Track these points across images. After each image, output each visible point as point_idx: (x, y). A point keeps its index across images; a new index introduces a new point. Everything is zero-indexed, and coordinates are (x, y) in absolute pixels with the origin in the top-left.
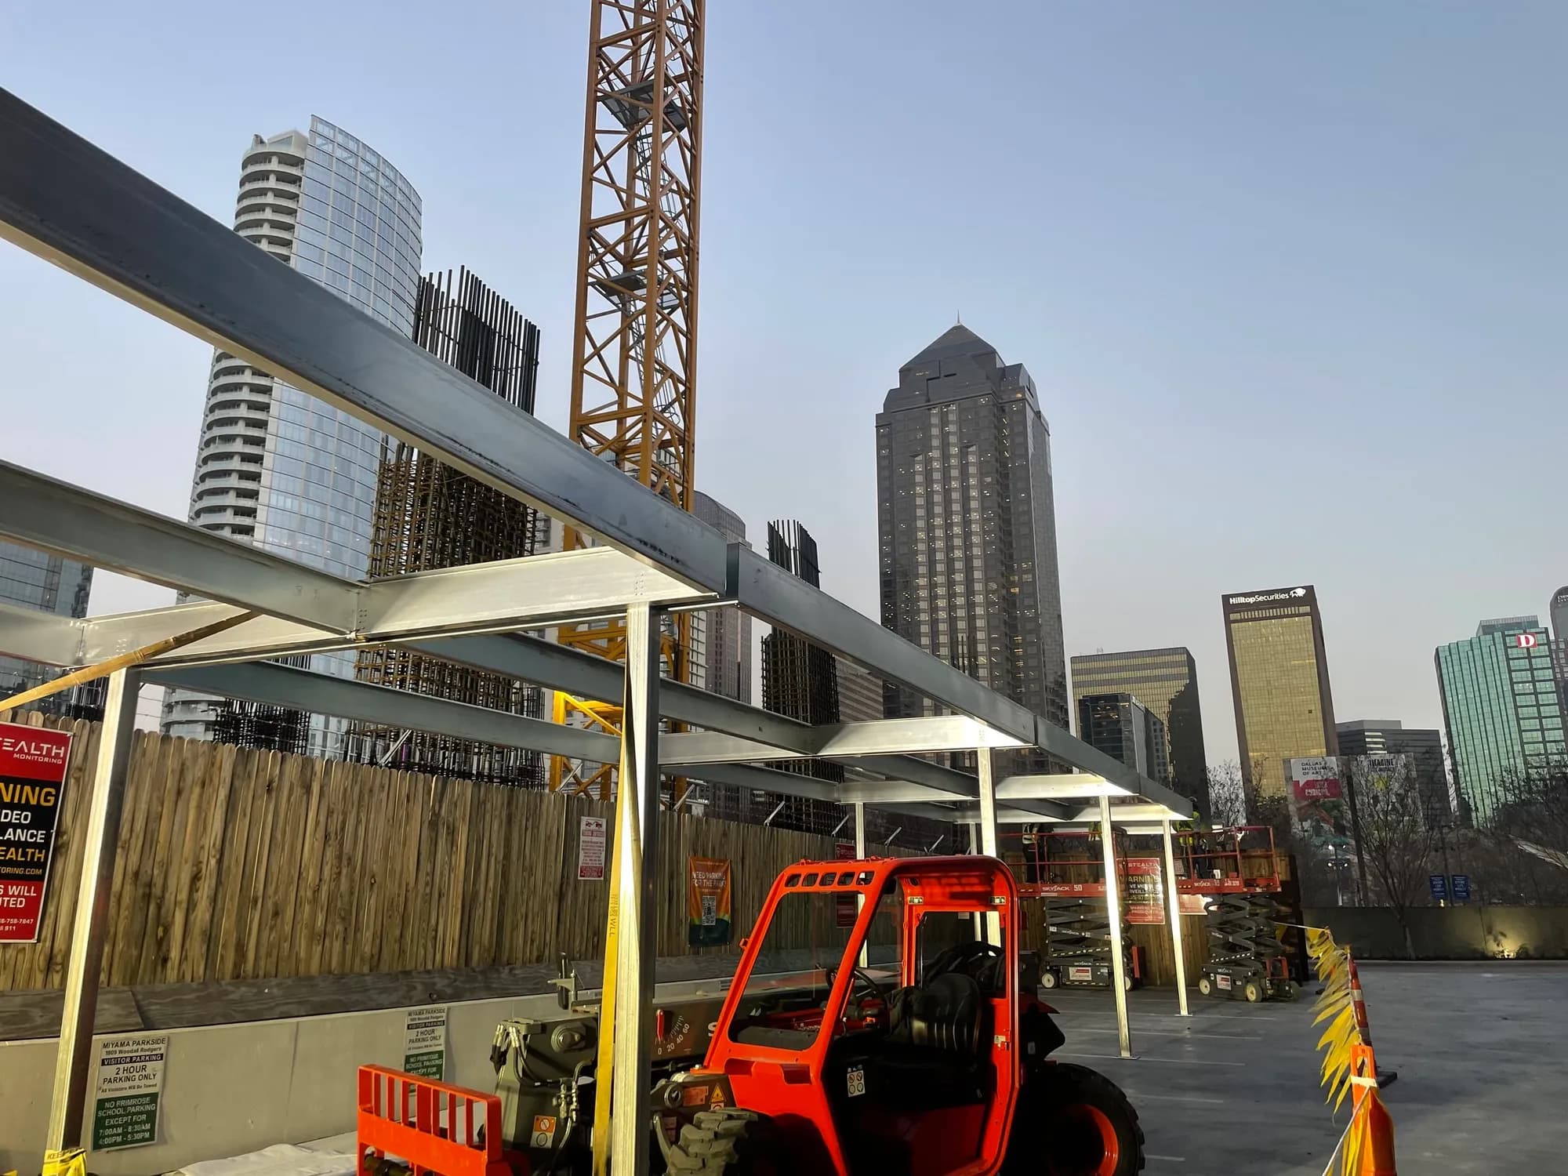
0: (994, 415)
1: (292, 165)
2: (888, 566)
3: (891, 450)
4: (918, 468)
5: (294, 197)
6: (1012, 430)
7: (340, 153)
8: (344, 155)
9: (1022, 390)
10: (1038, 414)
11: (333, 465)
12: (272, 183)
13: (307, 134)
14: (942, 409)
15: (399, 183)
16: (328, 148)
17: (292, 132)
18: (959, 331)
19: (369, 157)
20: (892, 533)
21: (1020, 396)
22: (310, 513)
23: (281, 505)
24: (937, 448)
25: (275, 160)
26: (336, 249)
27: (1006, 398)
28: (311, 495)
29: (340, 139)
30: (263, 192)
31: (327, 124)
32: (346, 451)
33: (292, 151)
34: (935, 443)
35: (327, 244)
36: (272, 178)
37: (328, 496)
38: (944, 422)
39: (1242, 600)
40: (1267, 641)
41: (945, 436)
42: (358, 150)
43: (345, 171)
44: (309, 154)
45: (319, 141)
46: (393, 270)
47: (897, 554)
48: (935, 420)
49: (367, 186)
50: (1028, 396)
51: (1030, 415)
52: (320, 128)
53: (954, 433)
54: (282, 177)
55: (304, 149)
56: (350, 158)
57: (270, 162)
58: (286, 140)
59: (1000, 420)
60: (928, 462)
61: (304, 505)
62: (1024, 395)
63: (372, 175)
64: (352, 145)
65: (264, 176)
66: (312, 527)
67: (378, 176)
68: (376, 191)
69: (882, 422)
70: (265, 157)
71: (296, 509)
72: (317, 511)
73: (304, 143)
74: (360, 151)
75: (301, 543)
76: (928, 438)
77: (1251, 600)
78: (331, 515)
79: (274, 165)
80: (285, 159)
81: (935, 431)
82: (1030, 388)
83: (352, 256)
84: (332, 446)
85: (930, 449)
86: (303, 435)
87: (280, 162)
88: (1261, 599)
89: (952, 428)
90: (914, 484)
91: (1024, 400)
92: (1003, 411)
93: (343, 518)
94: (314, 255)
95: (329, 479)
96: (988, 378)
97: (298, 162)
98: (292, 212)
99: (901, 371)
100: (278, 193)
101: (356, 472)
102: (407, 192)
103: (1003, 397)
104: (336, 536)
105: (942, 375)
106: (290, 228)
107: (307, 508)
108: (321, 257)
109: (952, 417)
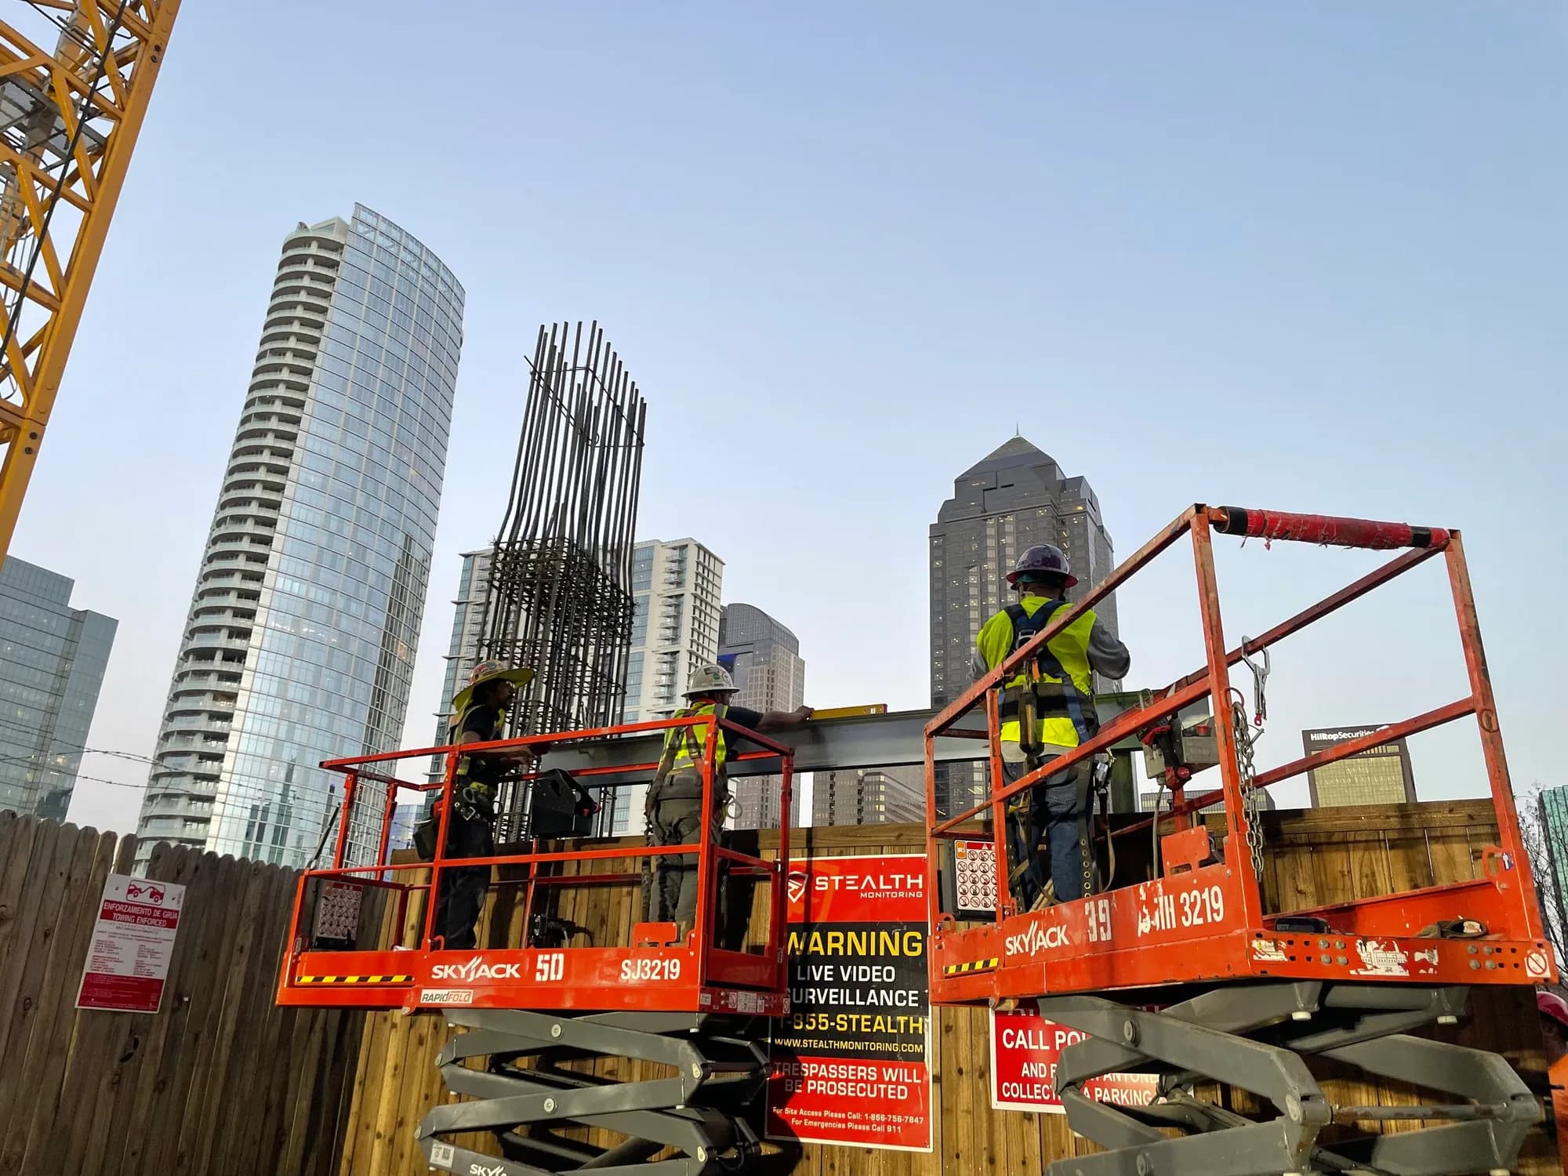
0: (1054, 528)
1: (332, 250)
2: (940, 682)
3: (944, 561)
4: (973, 580)
5: (331, 281)
6: (1072, 544)
7: (380, 240)
8: (387, 243)
9: (1083, 502)
10: (1101, 529)
11: (346, 548)
12: (310, 266)
13: (348, 221)
14: (998, 520)
15: (442, 273)
16: (371, 236)
17: (334, 219)
18: (1018, 442)
19: (411, 246)
20: (944, 647)
21: (1080, 508)
22: (319, 599)
23: (287, 588)
24: (992, 560)
25: (314, 245)
26: (370, 334)
27: (1065, 510)
28: (321, 580)
29: (383, 227)
30: (299, 275)
31: (371, 212)
32: (363, 537)
33: (333, 236)
34: (991, 554)
35: (361, 329)
36: (310, 262)
37: (338, 582)
38: (1001, 533)
39: (1324, 736)
40: (1353, 782)
41: (1001, 548)
42: (401, 237)
43: (387, 259)
44: (350, 240)
45: (361, 229)
46: (428, 357)
47: (949, 670)
48: (991, 531)
49: (408, 274)
50: (1089, 508)
51: (1092, 529)
52: (364, 216)
53: (1010, 545)
54: (319, 261)
55: (345, 235)
56: (392, 246)
57: (309, 246)
58: (329, 227)
59: (1059, 533)
60: (983, 574)
61: (313, 589)
62: (1085, 507)
63: (415, 265)
64: (395, 234)
65: (302, 259)
66: (319, 614)
67: (420, 265)
68: (417, 280)
69: (936, 532)
70: (305, 242)
71: (303, 594)
72: (324, 596)
73: (345, 229)
74: (403, 239)
75: (305, 630)
76: (984, 548)
77: (1334, 737)
78: (340, 602)
79: (314, 249)
80: (324, 244)
81: (991, 543)
82: (1092, 501)
83: (385, 342)
84: (348, 530)
85: (985, 560)
86: (318, 518)
87: (319, 247)
88: (1345, 736)
89: (1008, 540)
90: (968, 597)
91: (1085, 512)
92: (1063, 523)
93: (353, 605)
94: (345, 337)
95: (342, 565)
96: (1046, 489)
97: (337, 247)
98: (327, 296)
99: (956, 482)
100: (314, 277)
101: (371, 559)
102: (450, 284)
103: (1064, 509)
104: (344, 624)
105: (1000, 485)
106: (323, 311)
107: (315, 593)
108: (354, 341)
109: (1009, 528)
